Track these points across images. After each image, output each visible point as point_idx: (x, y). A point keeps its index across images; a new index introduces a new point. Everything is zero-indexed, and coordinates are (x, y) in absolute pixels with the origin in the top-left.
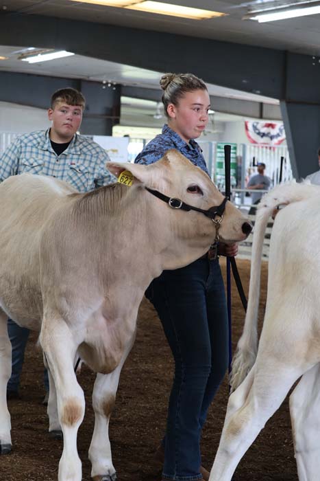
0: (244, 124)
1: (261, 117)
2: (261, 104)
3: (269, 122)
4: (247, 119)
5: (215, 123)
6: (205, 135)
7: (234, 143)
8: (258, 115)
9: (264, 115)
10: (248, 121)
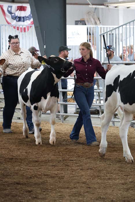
1: (13, 1)
3: (20, 5)
4: (1, 3)
10: (3, 6)
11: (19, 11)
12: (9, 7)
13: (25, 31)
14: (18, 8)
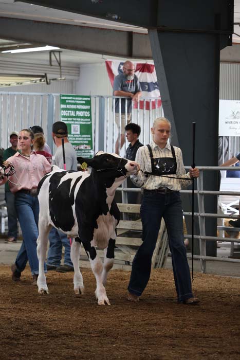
0: (104, 64)
1: (130, 55)
2: (130, 34)
3: (143, 62)
4: (108, 58)
5: (62, 64)
6: (47, 83)
7: (88, 94)
8: (125, 51)
9: (135, 52)
10: (111, 62)
11: (140, 71)
12: (122, 64)
13: (148, 108)
14: (139, 67)
